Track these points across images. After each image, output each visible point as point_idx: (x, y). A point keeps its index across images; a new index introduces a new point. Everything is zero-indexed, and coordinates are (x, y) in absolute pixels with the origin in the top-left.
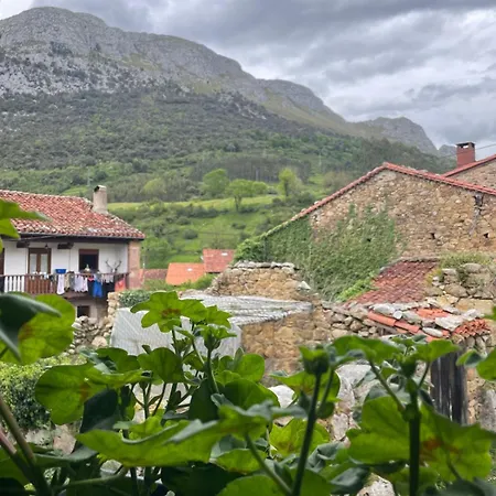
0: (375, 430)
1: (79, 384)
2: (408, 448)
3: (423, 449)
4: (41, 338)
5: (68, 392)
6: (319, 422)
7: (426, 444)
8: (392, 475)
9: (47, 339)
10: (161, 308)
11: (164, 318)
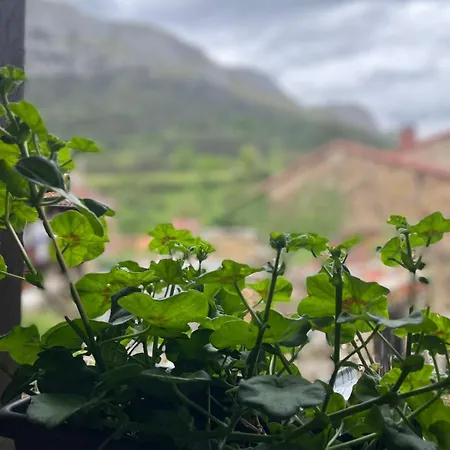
0: (314, 295)
1: (104, 289)
2: (334, 305)
3: (344, 305)
4: (84, 246)
5: (95, 295)
6: (279, 277)
7: (346, 301)
8: (325, 328)
9: (88, 247)
10: (162, 235)
11: (163, 243)
